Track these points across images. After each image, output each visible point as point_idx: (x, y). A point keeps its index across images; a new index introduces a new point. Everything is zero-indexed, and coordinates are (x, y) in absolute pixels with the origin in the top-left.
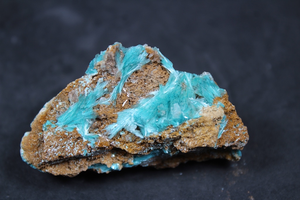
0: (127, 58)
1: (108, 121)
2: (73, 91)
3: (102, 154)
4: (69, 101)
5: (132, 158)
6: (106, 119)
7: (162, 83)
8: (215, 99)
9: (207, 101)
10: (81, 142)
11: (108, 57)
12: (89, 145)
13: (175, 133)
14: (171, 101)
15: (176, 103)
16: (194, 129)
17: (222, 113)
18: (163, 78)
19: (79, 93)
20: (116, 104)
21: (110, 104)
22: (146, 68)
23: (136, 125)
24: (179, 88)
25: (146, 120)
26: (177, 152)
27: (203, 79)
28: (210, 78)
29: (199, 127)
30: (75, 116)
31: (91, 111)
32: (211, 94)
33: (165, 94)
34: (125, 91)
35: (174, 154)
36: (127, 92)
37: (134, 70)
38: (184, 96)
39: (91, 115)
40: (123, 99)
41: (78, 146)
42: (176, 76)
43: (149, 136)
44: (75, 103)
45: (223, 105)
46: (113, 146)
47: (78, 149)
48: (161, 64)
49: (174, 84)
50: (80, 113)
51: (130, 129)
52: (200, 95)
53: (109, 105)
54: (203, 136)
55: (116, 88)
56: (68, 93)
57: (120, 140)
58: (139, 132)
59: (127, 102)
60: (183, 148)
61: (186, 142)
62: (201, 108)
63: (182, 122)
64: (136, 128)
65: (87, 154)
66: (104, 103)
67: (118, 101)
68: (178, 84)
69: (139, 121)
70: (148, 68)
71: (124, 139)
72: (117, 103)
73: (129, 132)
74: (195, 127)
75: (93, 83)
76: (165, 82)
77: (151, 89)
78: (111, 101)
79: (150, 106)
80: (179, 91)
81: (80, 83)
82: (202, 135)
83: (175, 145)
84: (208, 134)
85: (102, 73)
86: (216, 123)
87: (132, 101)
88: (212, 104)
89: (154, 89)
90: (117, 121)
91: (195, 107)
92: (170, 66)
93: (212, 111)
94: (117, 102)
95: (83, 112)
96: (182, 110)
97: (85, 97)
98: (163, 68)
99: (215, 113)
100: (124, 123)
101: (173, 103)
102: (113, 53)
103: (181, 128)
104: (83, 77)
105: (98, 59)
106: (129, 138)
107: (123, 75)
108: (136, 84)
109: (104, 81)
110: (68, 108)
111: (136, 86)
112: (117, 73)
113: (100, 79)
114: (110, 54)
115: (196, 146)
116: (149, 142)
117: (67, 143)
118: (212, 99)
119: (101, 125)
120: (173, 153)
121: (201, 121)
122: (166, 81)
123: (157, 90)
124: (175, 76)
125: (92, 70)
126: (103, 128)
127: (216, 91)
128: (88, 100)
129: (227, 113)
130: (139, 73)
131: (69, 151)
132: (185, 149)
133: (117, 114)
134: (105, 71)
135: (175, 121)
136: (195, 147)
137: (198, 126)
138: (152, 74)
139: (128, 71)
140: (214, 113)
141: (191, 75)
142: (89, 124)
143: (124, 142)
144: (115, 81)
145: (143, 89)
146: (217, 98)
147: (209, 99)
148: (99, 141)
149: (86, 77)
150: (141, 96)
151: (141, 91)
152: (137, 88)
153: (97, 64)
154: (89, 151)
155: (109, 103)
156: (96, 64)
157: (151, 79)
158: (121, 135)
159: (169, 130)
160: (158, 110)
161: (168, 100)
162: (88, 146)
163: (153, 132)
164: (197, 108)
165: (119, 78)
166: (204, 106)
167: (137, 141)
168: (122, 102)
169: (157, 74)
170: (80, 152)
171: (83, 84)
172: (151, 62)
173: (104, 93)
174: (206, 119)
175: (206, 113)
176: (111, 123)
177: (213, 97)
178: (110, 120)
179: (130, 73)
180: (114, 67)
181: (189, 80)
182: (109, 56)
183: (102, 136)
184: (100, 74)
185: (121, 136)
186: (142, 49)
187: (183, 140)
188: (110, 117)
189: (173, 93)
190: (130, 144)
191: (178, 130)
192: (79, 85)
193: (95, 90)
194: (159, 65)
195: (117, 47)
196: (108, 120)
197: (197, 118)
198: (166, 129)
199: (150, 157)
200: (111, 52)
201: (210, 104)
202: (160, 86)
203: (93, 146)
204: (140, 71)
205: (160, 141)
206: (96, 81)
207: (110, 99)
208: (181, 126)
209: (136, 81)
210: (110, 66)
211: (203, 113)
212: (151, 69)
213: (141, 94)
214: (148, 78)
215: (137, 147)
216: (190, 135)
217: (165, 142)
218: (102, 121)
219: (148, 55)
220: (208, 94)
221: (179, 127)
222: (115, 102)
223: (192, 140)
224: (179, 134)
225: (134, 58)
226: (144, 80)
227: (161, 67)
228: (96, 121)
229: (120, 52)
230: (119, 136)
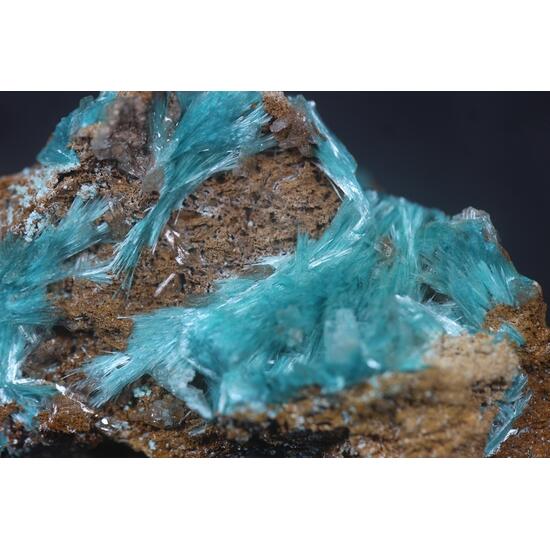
0: (193, 122)
1: (98, 343)
6: (90, 333)
7: (310, 229)
8: (493, 311)
9: (462, 313)
11: (122, 112)
12: (19, 418)
13: (327, 414)
14: (331, 299)
15: (346, 307)
16: (399, 411)
17: (511, 367)
18: (316, 212)
19: (3, 228)
20: (134, 283)
21: (111, 283)
22: (258, 169)
23: (194, 368)
24: (369, 254)
25: (230, 354)
27: (460, 233)
28: (484, 231)
29: (417, 407)
31: (39, 299)
32: (478, 292)
33: (313, 269)
34: (171, 240)
36: (176, 244)
37: (213, 169)
38: (381, 287)
39: (39, 312)
40: (161, 269)
42: (364, 210)
43: (230, 412)
45: (520, 337)
48: (313, 160)
49: (352, 237)
51: (171, 382)
52: (440, 289)
53: (105, 286)
54: (427, 441)
55: (140, 227)
57: (130, 415)
58: (199, 395)
59: (172, 282)
62: (436, 337)
63: (358, 377)
64: (191, 379)
66: (89, 276)
67: (139, 275)
68: (367, 241)
70: (264, 168)
71: (145, 415)
72: (138, 282)
73: (164, 392)
74: (402, 403)
75: (56, 198)
76: (319, 227)
77: (267, 246)
78: (114, 271)
79: (253, 309)
80: (365, 264)
81: (15, 192)
82: (427, 437)
84: (448, 434)
85: (96, 167)
86: (483, 398)
87: (191, 282)
88: (477, 327)
89: (276, 247)
90: (126, 345)
91: (414, 331)
92: (347, 171)
93: (473, 355)
94: (136, 277)
95: (10, 296)
96: (362, 336)
97: (25, 245)
98: (320, 178)
99: (483, 361)
100: (152, 357)
101: (335, 305)
103: (351, 399)
104: (26, 171)
105: (85, 113)
106: (161, 413)
107: (171, 184)
108: (215, 222)
109: (99, 196)
111: (215, 228)
112: (148, 173)
113: (85, 188)
114: (131, 101)
116: (229, 436)
118: (481, 309)
119: (69, 352)
121: (424, 384)
122: (324, 224)
123: (288, 253)
124: (360, 209)
125: (60, 151)
126: (74, 366)
127: (499, 284)
128: (33, 258)
129: (532, 370)
130: (228, 184)
133: (130, 321)
134: (105, 160)
135: (332, 370)
137: (415, 401)
138: (277, 192)
139: (190, 171)
140: (478, 360)
141: (420, 213)
142: (28, 344)
143: (146, 425)
144: (137, 203)
145: (236, 240)
146: (499, 308)
147: (471, 309)
148: (56, 411)
149: (38, 172)
150: (227, 267)
151: (228, 247)
152: (215, 237)
153: (81, 134)
154: (16, 442)
155: (109, 277)
156: (76, 133)
157: (271, 210)
158: (138, 399)
159: (305, 402)
160: (276, 324)
161: (320, 294)
162: (12, 422)
163: (246, 400)
164: (421, 335)
165: (155, 193)
166: (445, 332)
167: (191, 428)
168: (153, 281)
169: (296, 193)
171: (23, 197)
172: (278, 147)
173: (93, 239)
174: (446, 380)
175: (450, 359)
176: (104, 349)
178: (105, 338)
179: (194, 178)
180: (141, 152)
181: (409, 231)
182: (126, 111)
183: (69, 394)
184: (87, 168)
185: (135, 401)
186: (249, 98)
187: (356, 445)
188: (103, 326)
189: (341, 268)
190: (164, 435)
191: (337, 405)
192: (8, 201)
193: (64, 226)
194: (307, 163)
196: (97, 338)
197: (412, 371)
198: (299, 395)
200: (135, 97)
201: (473, 328)
202: (299, 237)
203: (33, 424)
204: (234, 178)
205: (273, 439)
206: (71, 193)
207: (112, 264)
208: (352, 392)
209: (216, 209)
210: (126, 147)
211: (437, 357)
212: (275, 174)
213: (226, 260)
214: (261, 206)
215: (190, 450)
216: (382, 428)
217: (291, 443)
218: (76, 338)
219: (271, 122)
220: (470, 291)
221: (344, 394)
222: (130, 275)
223: (388, 449)
224: (344, 419)
225: (216, 129)
226: (245, 208)
227: (314, 171)
228: (53, 338)
229: (169, 99)
230: (130, 403)
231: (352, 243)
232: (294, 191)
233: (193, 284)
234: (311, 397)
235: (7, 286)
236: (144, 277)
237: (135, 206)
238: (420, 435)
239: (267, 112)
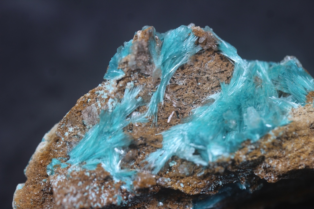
0: (168, 46)
1: (149, 148)
2: (88, 108)
3: (144, 201)
4: (83, 124)
5: (191, 205)
6: (145, 145)
7: (225, 80)
8: (309, 94)
9: (296, 99)
10: (111, 185)
11: (138, 48)
12: (124, 187)
13: (254, 152)
14: (243, 105)
15: (250, 106)
16: (283, 143)
18: (225, 72)
19: (98, 110)
20: (158, 119)
21: (149, 121)
22: (197, 61)
23: (194, 147)
24: (252, 84)
25: (208, 136)
26: (259, 187)
27: (287, 66)
28: (296, 64)
29: (290, 140)
30: (97, 145)
31: (121, 135)
32: (301, 88)
33: (231, 95)
34: (169, 98)
35: (256, 189)
36: (171, 99)
37: (179, 64)
38: (261, 95)
39: (123, 140)
40: (168, 110)
41: (106, 191)
42: (245, 67)
43: (215, 160)
44: (93, 126)
46: (160, 186)
47: (107, 195)
48: (218, 51)
49: (243, 79)
50: (103, 140)
51: (185, 155)
52: (285, 91)
53: (146, 123)
54: (298, 153)
55: (155, 95)
56: (80, 111)
57: (170, 175)
58: (199, 157)
59: (174, 115)
60: (270, 175)
61: (273, 165)
62: (290, 110)
63: (264, 133)
64: (193, 152)
65: (122, 203)
66: (139, 121)
67: (159, 115)
68: (249, 79)
69: (197, 141)
70: (199, 59)
71: (176, 173)
72: (159, 118)
73: (183, 160)
74: (284, 140)
75: (118, 91)
76: (228, 78)
77: (209, 91)
78: (149, 116)
79: (211, 117)
80: (252, 89)
81: (98, 94)
82: (297, 152)
83: (256, 172)
84: (305, 148)
85: (131, 74)
87: (181, 113)
88: (305, 103)
89: (212, 90)
90: (162, 145)
91: (281, 109)
92: (234, 52)
93: (307, 113)
94: (158, 117)
95: (108, 137)
96: (261, 116)
97: (110, 114)
98: (223, 58)
99: (312, 115)
100: (175, 147)
101: (245, 106)
102: (145, 41)
103: (263, 143)
104: (100, 85)
105: (122, 53)
106: (184, 170)
107: (163, 74)
108: (185, 86)
110: (83, 136)
111: (185, 89)
112: (154, 71)
113: (129, 84)
114: (141, 43)
115: (289, 170)
116: (216, 171)
117: (89, 188)
118: (303, 95)
119: (138, 154)
120: (254, 189)
121: (292, 129)
122: (230, 77)
123: (218, 92)
124: (243, 67)
125: (115, 71)
126: (142, 159)
127: (308, 83)
128: (114, 118)
130: (186, 69)
131: (95, 200)
132: (273, 177)
133: (161, 135)
134: (135, 70)
135: (253, 132)
136: (287, 171)
137: (289, 137)
138: (207, 68)
139: (170, 67)
140: (310, 115)
141: (266, 64)
142: (120, 155)
143: (178, 177)
144: (152, 85)
145: (195, 92)
146: (311, 93)
147: (299, 96)
148: (140, 179)
149: (106, 83)
150: (194, 104)
151: (193, 95)
152: (186, 92)
153: (123, 61)
154: (125, 197)
155: (147, 119)
156: (121, 61)
157: (207, 76)
158: (172, 167)
159: (245, 149)
160: (224, 120)
161: (238, 104)
162: (121, 190)
163: (221, 154)
164: (284, 110)
165: (159, 79)
166: (293, 107)
167: (197, 173)
168: (166, 116)
169: (215, 67)
170: (111, 199)
171: (103, 95)
172: (203, 50)
173: (136, 105)
174: (300, 126)
175: (298, 117)
176: (153, 149)
177: (305, 92)
178: (152, 145)
179: (173, 69)
180: (148, 64)
181: (264, 71)
182: (140, 47)
183: (143, 172)
184: (128, 75)
185: (170, 169)
186: (187, 31)
187: (269, 162)
188: (150, 140)
189: (243, 92)
190: (186, 179)
191: (258, 147)
192: (96, 98)
193: (123, 102)
194: (216, 54)
195: (150, 31)
196: (148, 146)
197: (285, 125)
198: (241, 146)
199: (218, 200)
200: (142, 41)
201: (302, 103)
202: (221, 84)
203: (131, 188)
204: (188, 66)
205: (233, 169)
206: (123, 88)
207: (147, 113)
208: (263, 140)
209: (184, 81)
210: (143, 62)
211: (293, 118)
212: (205, 61)
213: (193, 101)
214: (202, 75)
215: (199, 183)
216: (277, 153)
217: (240, 169)
218: (139, 148)
219: (198, 39)
220: (298, 89)
221: (260, 141)
222: (156, 116)
223: (282, 161)
224: (261, 152)
225: (177, 46)
226: (196, 78)
227: (219, 56)
228: (130, 150)
229: (155, 39)
230: (168, 170)
231: (244, 81)
232: (214, 66)
233: (182, 114)
234: (247, 146)
235: (106, 133)
236: (161, 116)
237: (152, 86)
238: (294, 151)
239: (195, 35)
